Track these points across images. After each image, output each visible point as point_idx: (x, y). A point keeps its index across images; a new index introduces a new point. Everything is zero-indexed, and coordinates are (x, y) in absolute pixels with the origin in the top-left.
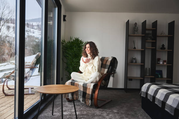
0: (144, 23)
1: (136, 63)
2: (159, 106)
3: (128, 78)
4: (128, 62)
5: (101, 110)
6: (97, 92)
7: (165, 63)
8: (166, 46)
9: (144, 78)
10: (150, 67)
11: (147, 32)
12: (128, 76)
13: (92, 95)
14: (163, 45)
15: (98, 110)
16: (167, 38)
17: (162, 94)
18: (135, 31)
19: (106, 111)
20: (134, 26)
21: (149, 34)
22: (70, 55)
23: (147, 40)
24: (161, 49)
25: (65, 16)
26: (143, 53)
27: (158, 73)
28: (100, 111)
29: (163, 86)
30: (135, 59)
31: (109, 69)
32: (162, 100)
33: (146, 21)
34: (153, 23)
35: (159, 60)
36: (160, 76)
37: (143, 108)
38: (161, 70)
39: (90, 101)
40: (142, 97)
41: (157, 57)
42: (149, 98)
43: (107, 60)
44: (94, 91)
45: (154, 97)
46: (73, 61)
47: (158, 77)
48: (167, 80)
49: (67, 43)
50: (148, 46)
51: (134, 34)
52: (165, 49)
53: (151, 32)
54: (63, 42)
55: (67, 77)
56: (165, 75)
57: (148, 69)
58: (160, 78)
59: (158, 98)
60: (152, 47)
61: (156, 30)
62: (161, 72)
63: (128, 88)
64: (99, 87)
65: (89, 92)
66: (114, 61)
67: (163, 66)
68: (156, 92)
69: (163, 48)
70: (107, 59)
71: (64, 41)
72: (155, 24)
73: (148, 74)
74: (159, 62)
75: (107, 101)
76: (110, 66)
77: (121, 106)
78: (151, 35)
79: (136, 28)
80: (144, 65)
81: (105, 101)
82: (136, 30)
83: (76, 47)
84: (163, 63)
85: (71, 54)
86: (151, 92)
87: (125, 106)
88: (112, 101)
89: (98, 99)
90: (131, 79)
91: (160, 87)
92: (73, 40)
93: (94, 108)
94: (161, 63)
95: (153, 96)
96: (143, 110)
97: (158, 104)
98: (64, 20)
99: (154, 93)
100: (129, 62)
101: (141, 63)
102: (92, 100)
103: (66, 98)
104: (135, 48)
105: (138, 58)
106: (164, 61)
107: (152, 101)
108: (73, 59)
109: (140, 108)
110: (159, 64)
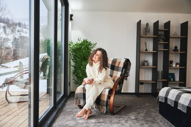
0: (156, 24)
1: (148, 66)
2: (184, 111)
3: (140, 82)
4: (140, 65)
5: (118, 116)
6: (112, 98)
7: (178, 66)
8: (179, 48)
9: (156, 81)
10: (162, 70)
11: (159, 33)
12: (140, 79)
13: (107, 102)
14: (176, 47)
15: (114, 117)
16: (180, 39)
17: (186, 99)
18: (146, 31)
19: (122, 117)
20: (146, 27)
21: (161, 35)
22: (79, 58)
23: (159, 42)
24: (174, 50)
25: (72, 16)
26: (155, 56)
27: (171, 76)
28: (117, 117)
30: (146, 61)
32: (187, 105)
33: (158, 21)
34: (165, 24)
35: (172, 62)
36: (172, 79)
38: (173, 72)
39: (105, 107)
41: (170, 59)
42: (169, 103)
44: (109, 97)
45: (176, 103)
46: (82, 65)
47: (171, 80)
49: (74, 45)
50: (161, 48)
51: (146, 35)
52: (177, 50)
53: (163, 33)
54: (70, 44)
56: (177, 79)
57: (160, 72)
58: (172, 81)
59: (182, 103)
60: (164, 49)
61: (169, 31)
62: (173, 75)
66: (127, 62)
67: (175, 68)
68: (178, 97)
70: (119, 61)
71: (72, 43)
72: (168, 25)
73: (160, 78)
74: (171, 65)
75: (121, 107)
77: (137, 112)
78: (163, 36)
79: (148, 29)
80: (156, 68)
81: (119, 107)
82: (148, 31)
83: (85, 50)
84: (176, 66)
86: (172, 97)
87: (141, 112)
88: (125, 106)
89: (114, 105)
91: (181, 91)
92: (82, 41)
93: (109, 115)
94: (174, 65)
95: (175, 101)
97: (181, 110)
99: (176, 98)
101: (153, 66)
102: (107, 107)
104: (146, 50)
105: (150, 60)
106: (177, 64)
107: (173, 106)
108: (82, 62)
110: (172, 66)
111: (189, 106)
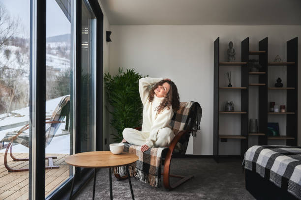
0: (246, 43)
1: (233, 111)
2: (278, 185)
3: (220, 137)
5: (176, 193)
6: (168, 163)
7: (283, 111)
8: (284, 81)
9: (247, 136)
10: (257, 118)
11: (251, 57)
12: (220, 133)
13: (160, 168)
14: (279, 80)
15: (170, 194)
16: (286, 67)
17: (282, 164)
18: (229, 55)
19: (184, 195)
20: (228, 48)
21: (254, 61)
22: (120, 100)
23: (251, 71)
24: (276, 86)
25: (109, 33)
26: (244, 94)
27: (272, 128)
28: (174, 195)
29: (282, 150)
30: (231, 104)
31: (187, 122)
32: (282, 175)
33: (248, 38)
34: (261, 43)
35: (273, 105)
36: (274, 133)
37: (247, 189)
38: (276, 122)
39: (156, 179)
40: (247, 170)
41: (270, 100)
42: (258, 171)
43: (184, 108)
44: (162, 161)
45: (267, 171)
46: (124, 110)
47: (273, 134)
48: (288, 140)
49: (113, 79)
50: (254, 81)
51: (229, 62)
52: (282, 85)
53: (257, 57)
54: (106, 77)
55: (115, 137)
56: (283, 132)
57: (254, 121)
58: (275, 136)
59: (276, 172)
60: (260, 83)
61: (266, 54)
62: (276, 126)
63: (220, 154)
64: (171, 154)
65: (155, 162)
66: (196, 108)
67: (279, 114)
68: (271, 161)
69: (279, 84)
70: (183, 106)
71: (109, 76)
72: (264, 44)
73: (254, 131)
74: (272, 109)
75: (186, 178)
76: (189, 117)
77: (210, 187)
78: (258, 63)
79: (232, 51)
80: (247, 115)
81: (182, 178)
82: (232, 54)
83: (129, 86)
84: (280, 111)
85: (121, 97)
86: (262, 162)
87: (216, 186)
89: (170, 174)
90: (224, 140)
91: (277, 152)
92: (124, 73)
93: (162, 191)
94: (277, 110)
95: (266, 168)
96: (248, 192)
97: (274, 182)
98: (108, 40)
99: (268, 163)
100: (221, 110)
101: (242, 111)
102: (159, 178)
103: (115, 174)
104: (230, 85)
105: (237, 101)
106: (282, 107)
107: (263, 176)
108: (124, 106)
109: (244, 189)
110: (273, 111)
111: (285, 176)
